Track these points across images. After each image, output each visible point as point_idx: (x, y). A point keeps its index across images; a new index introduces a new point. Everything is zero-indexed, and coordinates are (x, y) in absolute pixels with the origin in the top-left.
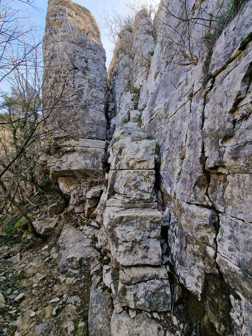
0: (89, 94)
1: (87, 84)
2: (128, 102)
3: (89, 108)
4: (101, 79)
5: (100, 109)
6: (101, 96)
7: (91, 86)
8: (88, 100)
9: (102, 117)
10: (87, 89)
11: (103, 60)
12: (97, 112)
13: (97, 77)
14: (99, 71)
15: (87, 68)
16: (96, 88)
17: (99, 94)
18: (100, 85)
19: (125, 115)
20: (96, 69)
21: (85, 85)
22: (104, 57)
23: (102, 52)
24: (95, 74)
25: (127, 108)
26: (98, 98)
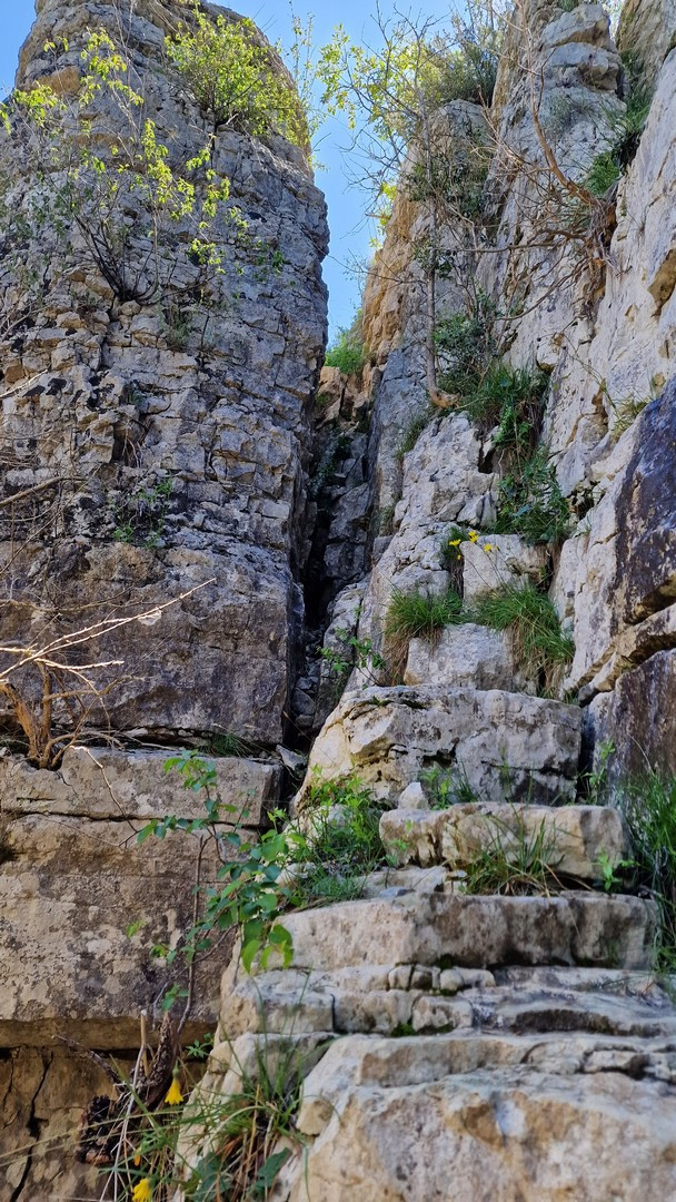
0: (192, 441)
1: (188, 383)
2: (452, 478)
3: (181, 523)
4: (281, 350)
5: (258, 527)
6: (270, 447)
7: (208, 393)
8: (182, 477)
9: (269, 582)
10: (183, 411)
11: (307, 244)
12: (237, 549)
13: (259, 340)
14: (273, 302)
15: (194, 292)
16: (245, 401)
17: (258, 434)
18: (272, 384)
19: (420, 573)
20: (252, 292)
21: (175, 387)
22: (313, 234)
23: (303, 207)
24: (250, 320)
25: (441, 520)
26: (249, 461)
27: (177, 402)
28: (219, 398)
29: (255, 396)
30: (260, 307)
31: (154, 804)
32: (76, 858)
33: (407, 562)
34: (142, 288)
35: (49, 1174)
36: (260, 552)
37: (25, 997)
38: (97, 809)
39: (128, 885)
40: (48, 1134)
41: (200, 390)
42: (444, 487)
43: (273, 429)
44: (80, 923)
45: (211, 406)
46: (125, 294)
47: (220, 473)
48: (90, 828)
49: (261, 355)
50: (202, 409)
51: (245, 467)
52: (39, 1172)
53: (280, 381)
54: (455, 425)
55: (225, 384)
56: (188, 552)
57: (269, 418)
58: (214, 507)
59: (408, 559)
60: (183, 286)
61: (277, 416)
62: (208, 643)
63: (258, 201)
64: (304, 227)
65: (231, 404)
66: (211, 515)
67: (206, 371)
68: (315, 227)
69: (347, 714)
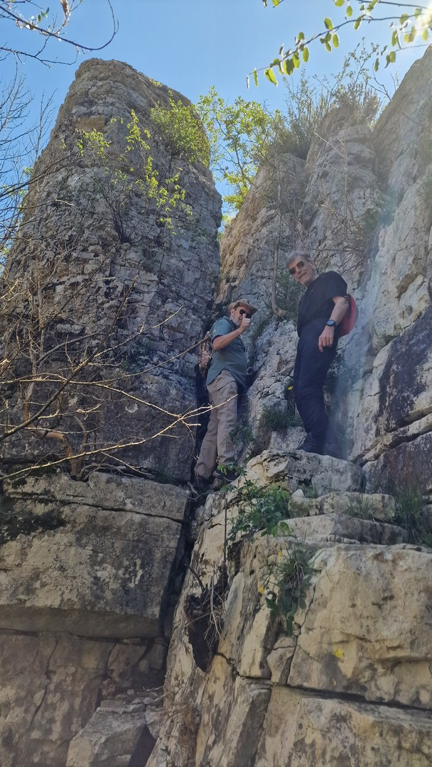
0: (154, 319)
1: (153, 289)
2: (287, 354)
3: (147, 361)
4: (198, 277)
5: (183, 367)
6: (191, 326)
7: (163, 295)
8: (148, 337)
9: (190, 396)
10: (150, 303)
11: (213, 222)
12: (174, 377)
13: (189, 270)
14: (196, 251)
15: (158, 242)
16: (180, 301)
17: (186, 319)
18: (193, 293)
19: (276, 400)
20: (186, 245)
21: (146, 290)
22: (215, 216)
23: (211, 202)
24: (184, 259)
25: (282, 375)
26: (180, 332)
27: (147, 298)
28: (168, 298)
29: (185, 299)
30: (189, 253)
31: (133, 504)
32: (94, 528)
33: (267, 394)
34: (133, 237)
35: (55, 700)
36: (183, 380)
37: (66, 597)
38: (106, 504)
39: (118, 545)
40: (55, 679)
41: (159, 293)
42: (284, 358)
43: (193, 317)
44: (94, 562)
45: (164, 302)
46: (125, 239)
47: (166, 336)
48: (102, 513)
49: (189, 277)
50: (160, 303)
51: (179, 335)
52: (51, 698)
53: (197, 292)
54: (287, 327)
55: (171, 292)
56: (151, 377)
57: (191, 311)
58: (163, 354)
59: (268, 392)
60: (152, 238)
61: (195, 310)
62: (159, 425)
63: (190, 197)
64: (211, 213)
65: (173, 302)
66: (162, 359)
67: (163, 284)
68: (216, 213)
69: (265, 460)
